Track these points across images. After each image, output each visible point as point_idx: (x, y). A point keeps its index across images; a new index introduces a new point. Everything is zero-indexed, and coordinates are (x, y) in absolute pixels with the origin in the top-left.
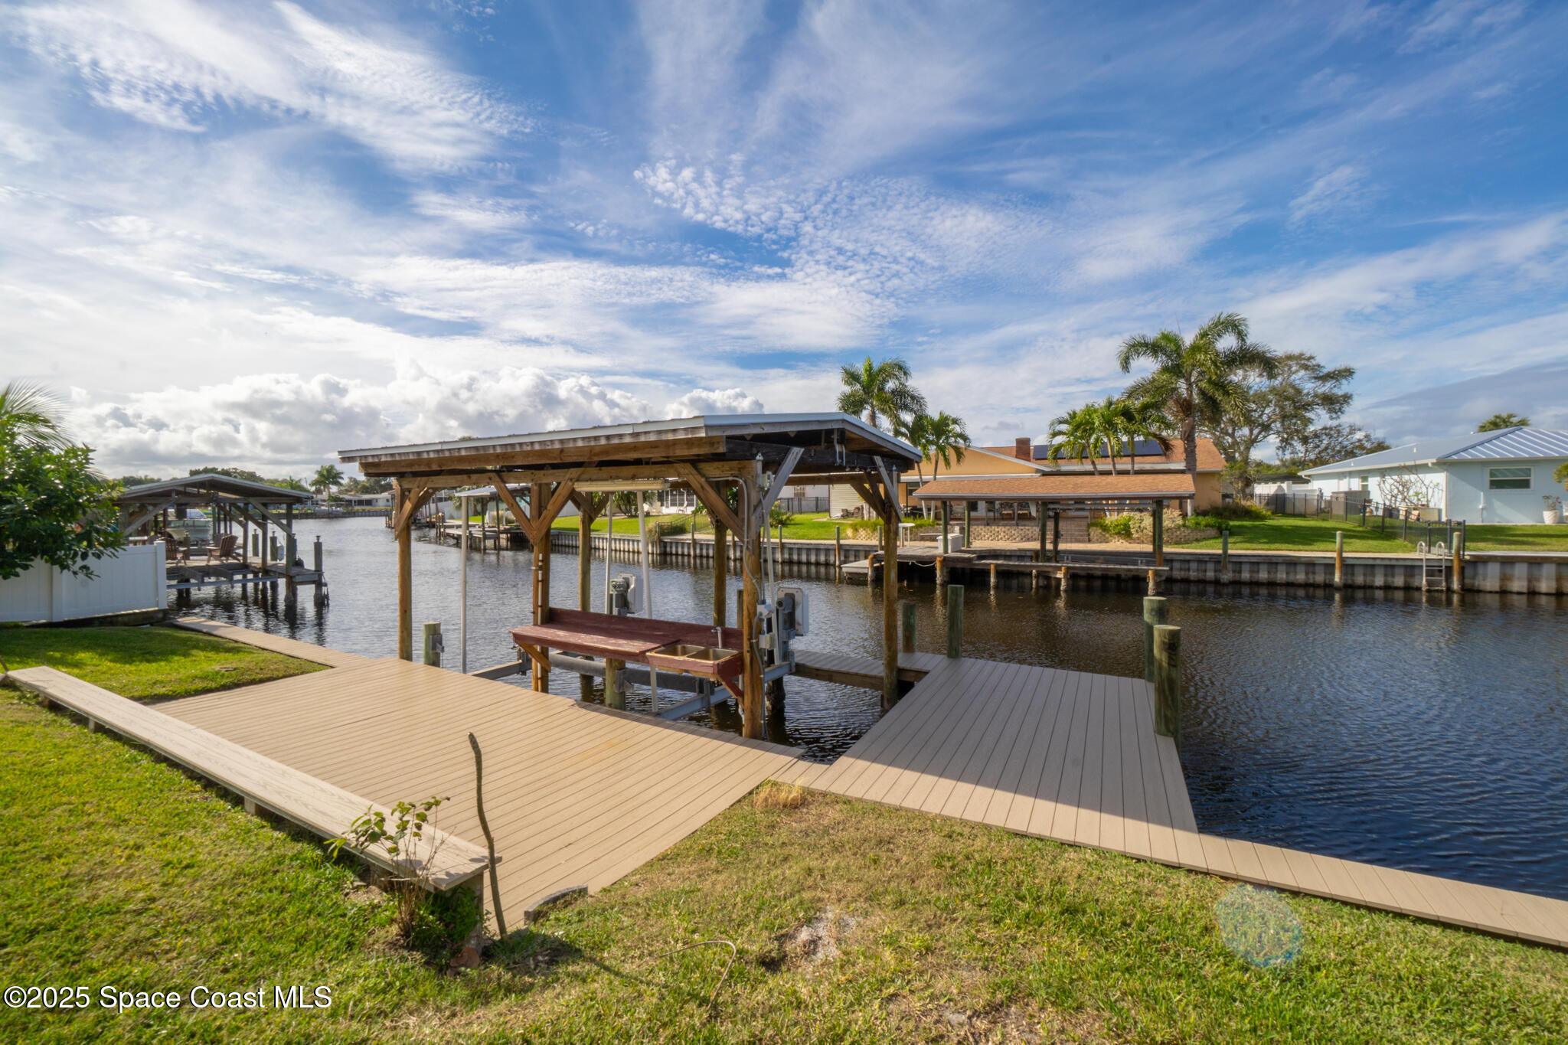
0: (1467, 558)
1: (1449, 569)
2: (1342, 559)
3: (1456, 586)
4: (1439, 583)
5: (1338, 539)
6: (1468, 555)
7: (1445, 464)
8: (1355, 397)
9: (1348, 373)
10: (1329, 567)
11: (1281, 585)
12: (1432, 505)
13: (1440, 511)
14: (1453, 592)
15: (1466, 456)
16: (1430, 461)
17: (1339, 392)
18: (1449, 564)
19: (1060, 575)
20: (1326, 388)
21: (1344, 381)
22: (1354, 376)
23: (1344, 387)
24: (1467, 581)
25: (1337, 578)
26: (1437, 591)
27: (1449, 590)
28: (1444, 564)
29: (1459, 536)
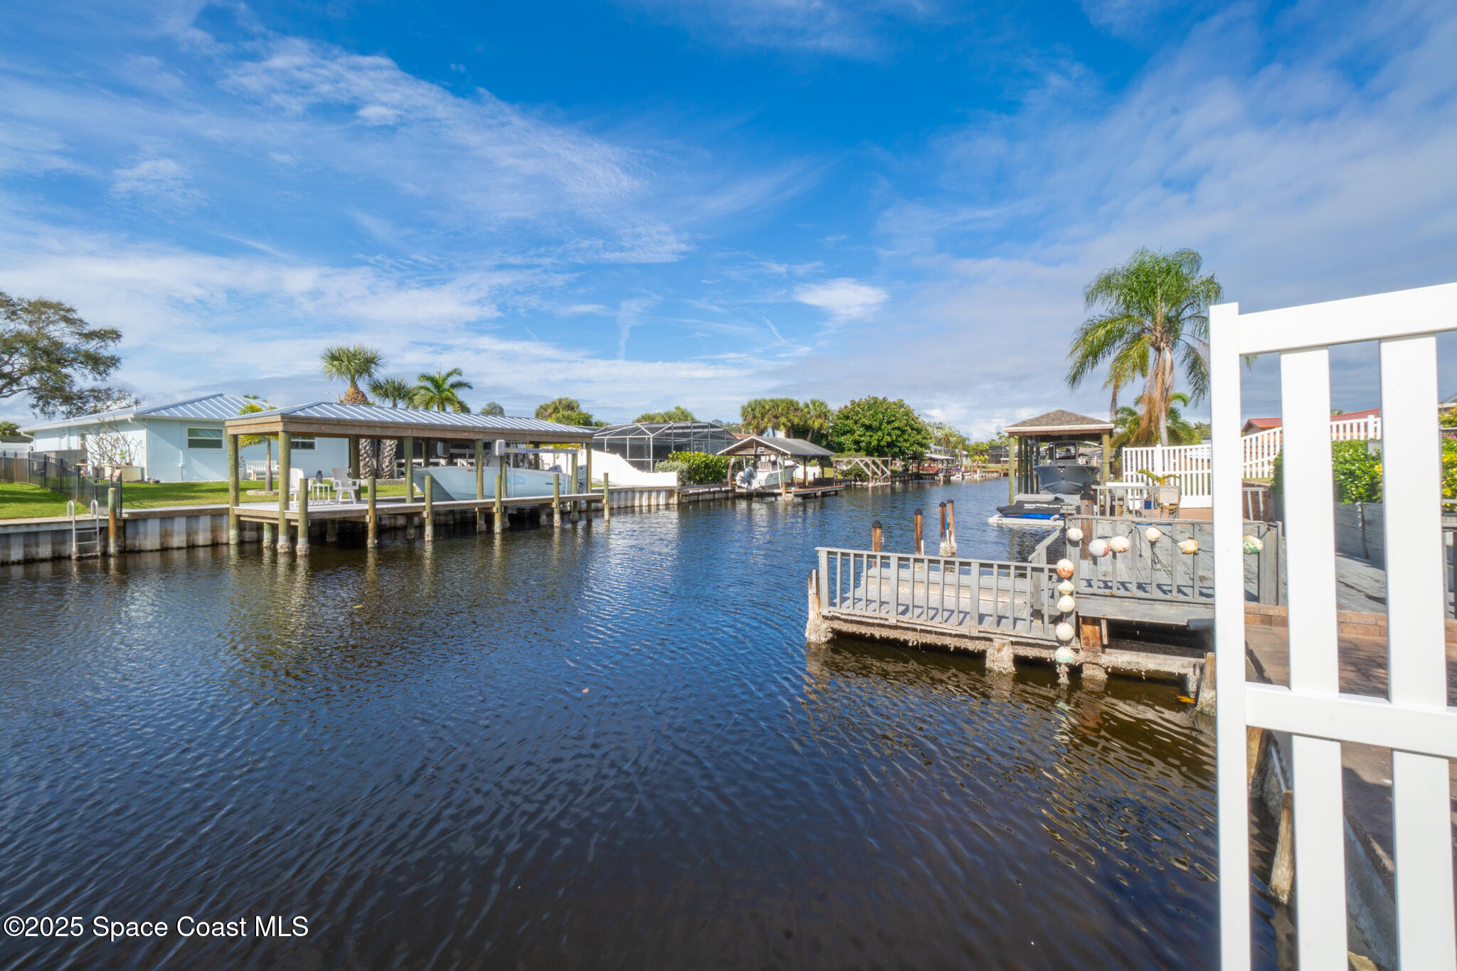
0: (125, 516)
1: (104, 530)
3: (112, 549)
4: (93, 548)
6: (126, 512)
7: (144, 420)
8: (123, 361)
9: (114, 335)
12: (135, 464)
13: (142, 469)
14: (110, 556)
15: (165, 413)
16: (129, 416)
17: (105, 353)
18: (104, 525)
20: (92, 346)
21: (110, 342)
22: (122, 339)
23: (110, 349)
24: (129, 542)
26: (91, 557)
27: (105, 555)
28: (98, 525)
29: (115, 493)
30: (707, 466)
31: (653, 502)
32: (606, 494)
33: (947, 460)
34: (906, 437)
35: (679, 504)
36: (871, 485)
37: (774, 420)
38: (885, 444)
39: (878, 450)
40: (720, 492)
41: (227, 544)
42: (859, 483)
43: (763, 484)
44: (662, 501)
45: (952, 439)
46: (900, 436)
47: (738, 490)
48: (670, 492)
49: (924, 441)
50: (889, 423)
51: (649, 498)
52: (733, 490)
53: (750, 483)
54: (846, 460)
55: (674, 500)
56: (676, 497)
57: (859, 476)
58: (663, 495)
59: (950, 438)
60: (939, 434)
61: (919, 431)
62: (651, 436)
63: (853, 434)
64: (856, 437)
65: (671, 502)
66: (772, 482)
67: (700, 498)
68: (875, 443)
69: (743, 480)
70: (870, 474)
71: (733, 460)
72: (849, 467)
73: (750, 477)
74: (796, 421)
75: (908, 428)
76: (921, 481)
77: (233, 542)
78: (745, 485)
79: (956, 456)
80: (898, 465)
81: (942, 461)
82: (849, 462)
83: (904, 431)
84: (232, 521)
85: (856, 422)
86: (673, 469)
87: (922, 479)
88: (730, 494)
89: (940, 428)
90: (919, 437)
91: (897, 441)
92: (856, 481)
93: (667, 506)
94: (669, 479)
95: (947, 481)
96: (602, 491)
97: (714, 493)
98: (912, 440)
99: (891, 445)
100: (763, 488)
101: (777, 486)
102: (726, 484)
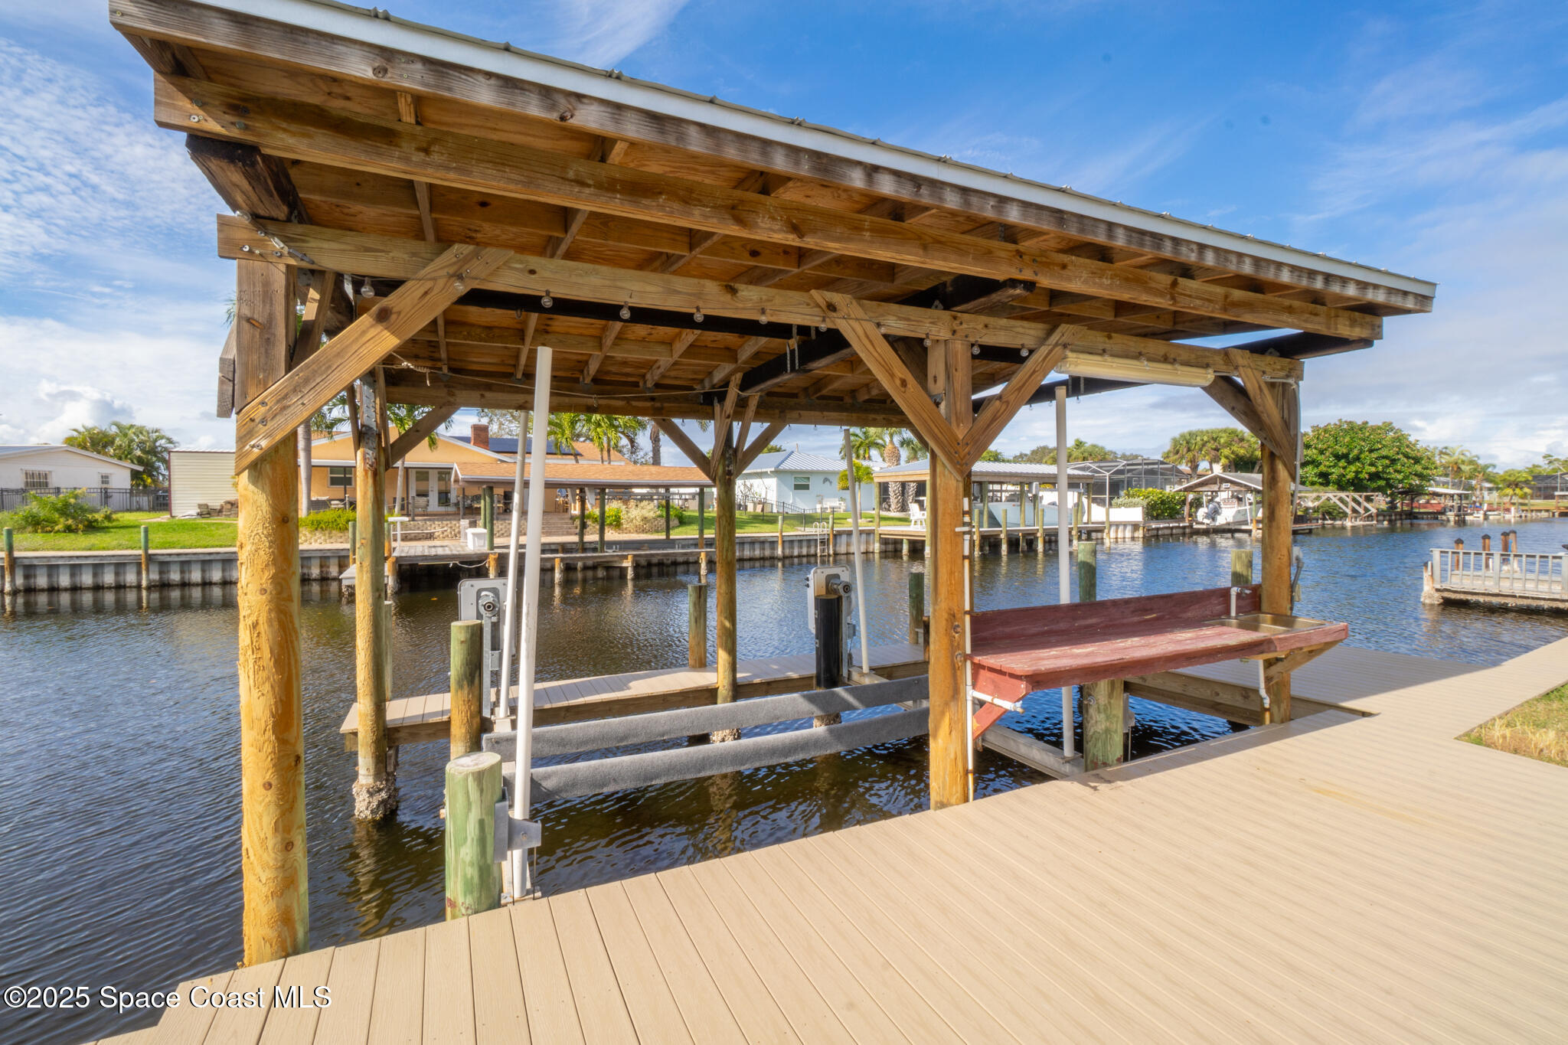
2: (783, 536)
3: (831, 551)
5: (780, 522)
7: (777, 472)
10: (773, 544)
11: (746, 560)
19: (628, 564)
25: (780, 552)
30: (1163, 502)
31: (1120, 535)
32: (1107, 525)
33: (1460, 496)
34: (1399, 467)
35: (1144, 538)
36: (1348, 524)
37: (1213, 453)
38: (1367, 476)
39: (1357, 485)
40: (1179, 527)
41: (873, 553)
42: (1330, 522)
43: (1230, 520)
44: (1128, 534)
45: (1465, 468)
46: (1388, 467)
47: (1195, 526)
48: (1135, 527)
49: (1425, 472)
50: (1371, 451)
51: (1117, 532)
52: (1191, 526)
53: (1214, 519)
54: (1315, 495)
55: (1140, 534)
56: (1141, 531)
57: (1329, 513)
58: (1129, 528)
59: (1463, 467)
60: (1445, 459)
61: (1417, 461)
62: (1108, 474)
63: (1317, 467)
64: (1322, 468)
65: (1136, 535)
66: (1240, 518)
67: (1160, 532)
68: (1351, 476)
69: (1207, 516)
70: (1348, 511)
71: (1191, 496)
72: (1316, 504)
73: (1214, 513)
74: (1242, 452)
75: (1400, 456)
76: (1415, 521)
77: (877, 550)
78: (1206, 521)
79: (1472, 488)
80: (1381, 501)
81: (1452, 496)
82: (1318, 498)
83: (1395, 460)
84: (877, 538)
85: (1322, 452)
86: (1135, 505)
87: (1416, 518)
88: (1187, 531)
89: (1445, 454)
90: (1418, 468)
91: (1383, 472)
92: (1324, 519)
93: (1133, 538)
94: (1136, 514)
95: (1461, 523)
96: (1103, 523)
97: (1172, 528)
98: (1408, 471)
99: (1375, 476)
100: (1228, 524)
101: (1245, 523)
102: (1183, 519)
